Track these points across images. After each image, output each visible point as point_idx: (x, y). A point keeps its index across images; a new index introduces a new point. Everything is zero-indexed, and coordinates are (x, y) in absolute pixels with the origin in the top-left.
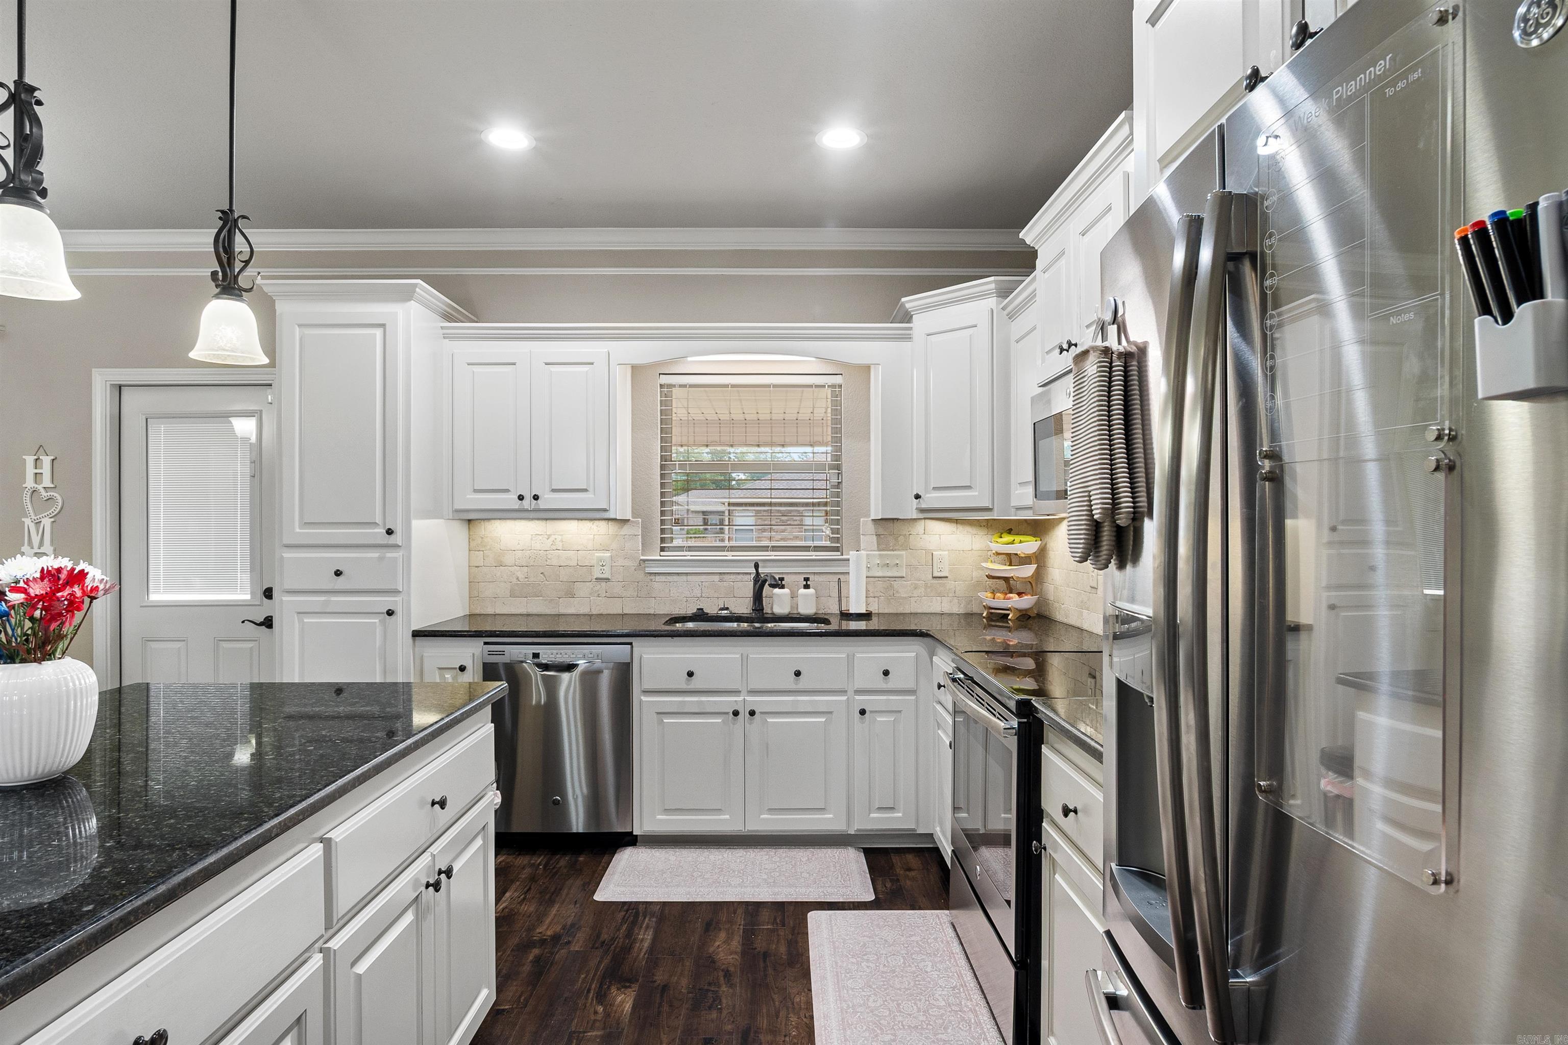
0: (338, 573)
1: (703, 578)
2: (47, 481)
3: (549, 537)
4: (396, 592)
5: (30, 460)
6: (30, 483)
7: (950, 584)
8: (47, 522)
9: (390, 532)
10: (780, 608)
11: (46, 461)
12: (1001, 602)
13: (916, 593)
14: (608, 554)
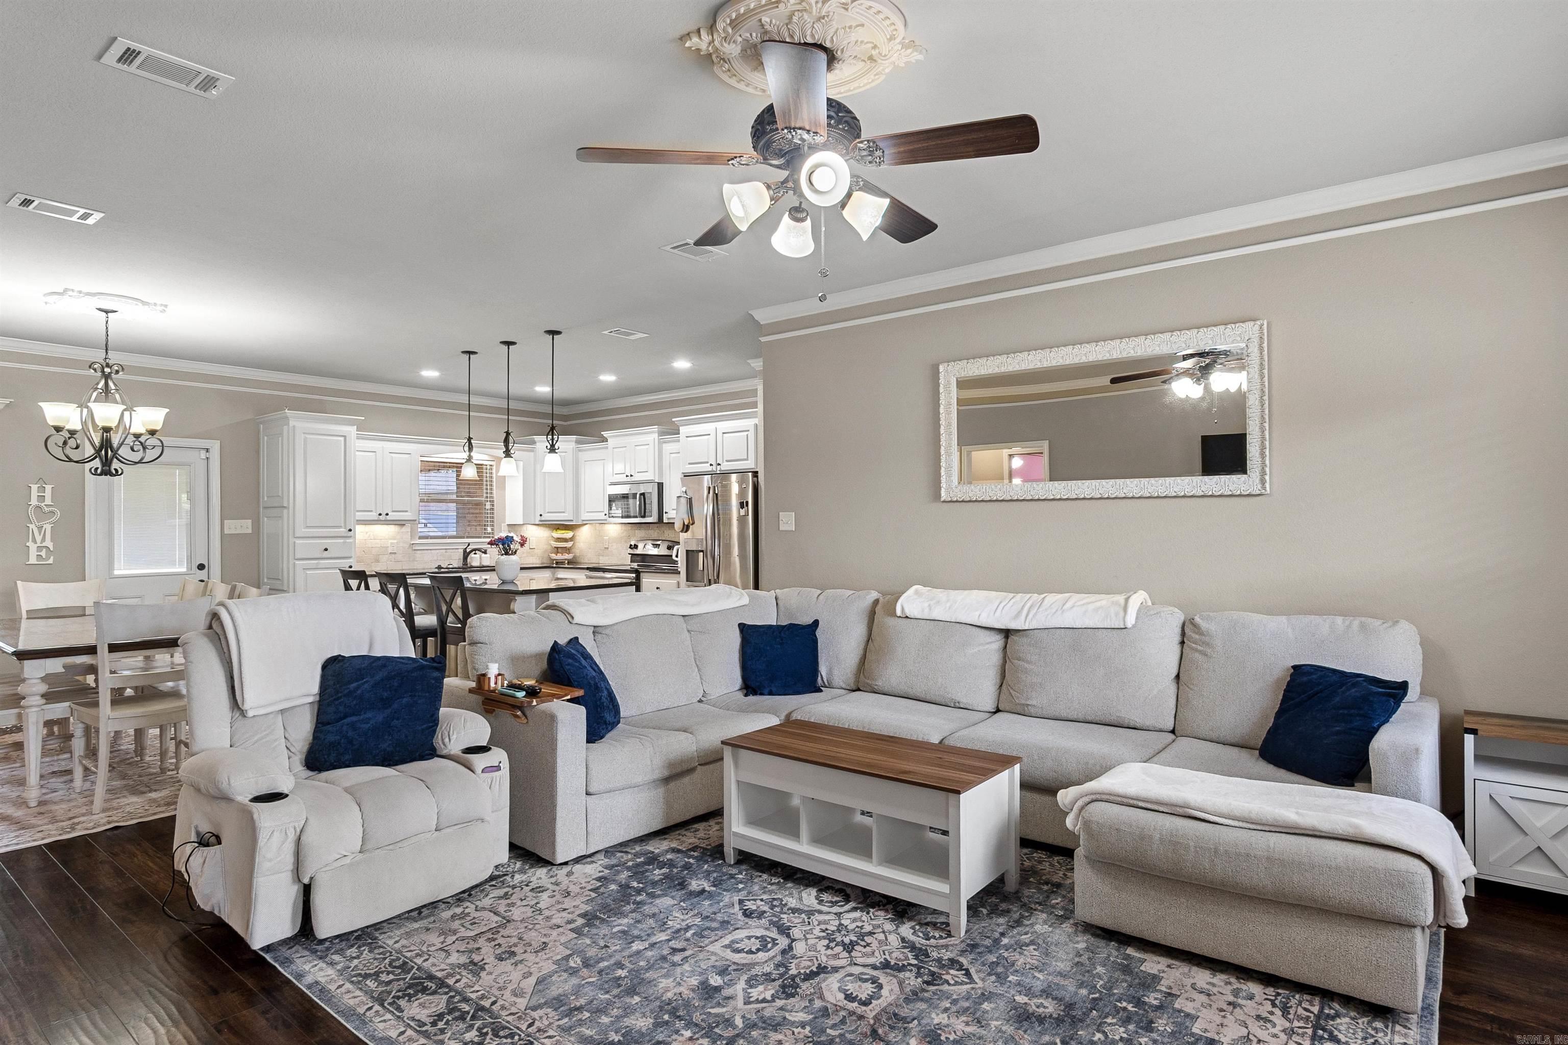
0: (326, 550)
1: (438, 551)
2: (48, 501)
3: (367, 533)
4: (350, 557)
5: (34, 488)
6: (34, 501)
7: (536, 551)
8: (48, 527)
9: (350, 530)
10: (476, 563)
11: (48, 488)
12: (559, 557)
13: (525, 555)
14: (395, 541)
